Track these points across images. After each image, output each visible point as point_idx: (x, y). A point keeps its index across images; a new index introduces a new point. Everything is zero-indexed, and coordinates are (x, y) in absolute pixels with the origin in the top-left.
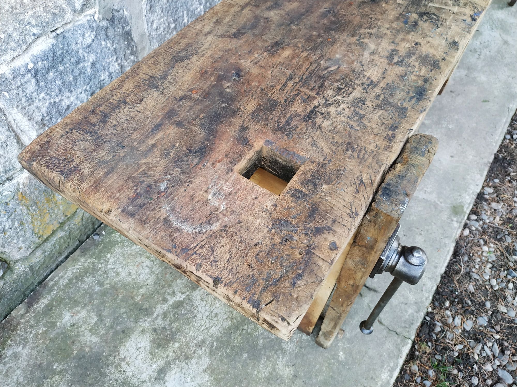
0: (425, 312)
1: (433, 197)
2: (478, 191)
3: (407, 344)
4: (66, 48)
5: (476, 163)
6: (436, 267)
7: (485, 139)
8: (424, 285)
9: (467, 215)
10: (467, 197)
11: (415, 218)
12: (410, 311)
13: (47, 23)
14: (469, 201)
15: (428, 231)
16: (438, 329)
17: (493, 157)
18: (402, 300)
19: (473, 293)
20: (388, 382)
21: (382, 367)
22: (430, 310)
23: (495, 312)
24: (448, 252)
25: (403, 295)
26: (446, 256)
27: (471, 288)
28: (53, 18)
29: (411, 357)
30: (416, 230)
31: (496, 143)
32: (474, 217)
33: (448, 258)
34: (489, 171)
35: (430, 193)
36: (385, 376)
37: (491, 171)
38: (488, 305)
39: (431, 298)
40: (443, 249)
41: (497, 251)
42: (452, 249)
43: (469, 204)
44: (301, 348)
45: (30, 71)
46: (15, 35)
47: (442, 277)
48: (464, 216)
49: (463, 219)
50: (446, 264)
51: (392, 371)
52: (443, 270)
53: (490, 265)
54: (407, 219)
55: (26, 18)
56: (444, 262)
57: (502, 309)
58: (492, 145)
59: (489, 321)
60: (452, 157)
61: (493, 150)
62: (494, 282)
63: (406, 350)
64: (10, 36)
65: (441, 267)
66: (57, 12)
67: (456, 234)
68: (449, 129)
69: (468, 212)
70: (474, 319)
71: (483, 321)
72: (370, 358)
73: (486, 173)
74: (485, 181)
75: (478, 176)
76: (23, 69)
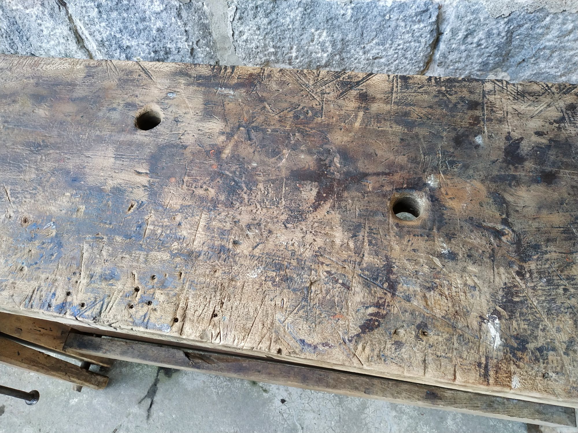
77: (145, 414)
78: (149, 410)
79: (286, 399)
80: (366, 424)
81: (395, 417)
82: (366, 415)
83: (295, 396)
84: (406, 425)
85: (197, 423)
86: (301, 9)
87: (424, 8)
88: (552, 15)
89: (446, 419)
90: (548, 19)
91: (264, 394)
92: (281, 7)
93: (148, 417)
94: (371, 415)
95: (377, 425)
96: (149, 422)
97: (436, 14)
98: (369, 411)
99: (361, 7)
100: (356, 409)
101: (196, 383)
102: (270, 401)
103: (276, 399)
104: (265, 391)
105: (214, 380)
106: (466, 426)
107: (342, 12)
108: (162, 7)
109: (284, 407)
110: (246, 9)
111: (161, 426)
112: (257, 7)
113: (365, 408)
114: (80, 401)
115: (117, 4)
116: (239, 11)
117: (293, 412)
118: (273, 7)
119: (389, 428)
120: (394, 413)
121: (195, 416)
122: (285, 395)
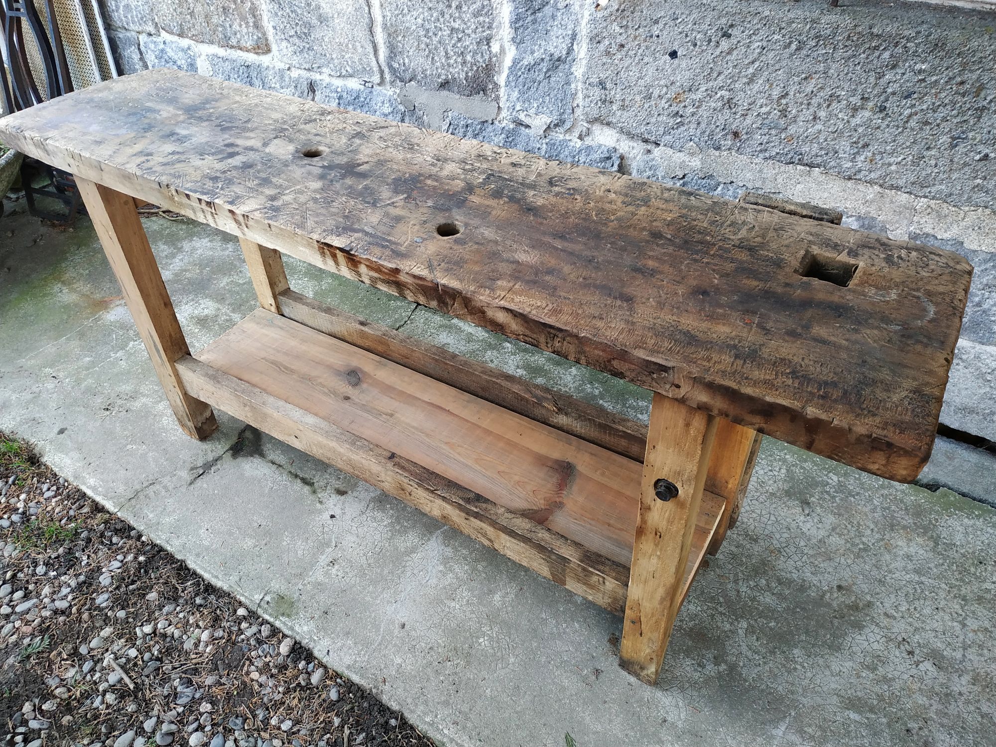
0: (145, 532)
1: (318, 575)
2: (316, 653)
3: (114, 506)
4: (368, 100)
5: (383, 666)
6: (198, 555)
7: (446, 703)
8: (178, 536)
9: (271, 620)
10: (305, 628)
11: (285, 543)
12: (151, 516)
13: (358, 71)
14: (297, 628)
15: (260, 556)
16: (115, 540)
17: (395, 706)
18: (169, 509)
19: (144, 595)
20: (85, 484)
21: (102, 481)
22: (144, 539)
23: (106, 620)
24: (217, 577)
25: (174, 511)
26: (209, 572)
27: (152, 596)
28: (363, 71)
29: (97, 508)
30: (264, 542)
31: (431, 724)
32: (265, 631)
33: (206, 576)
34: (359, 688)
35: (327, 574)
36: (92, 481)
37: (361, 693)
38: (121, 614)
39: (158, 542)
40: (222, 571)
41: (197, 654)
42: (218, 583)
43: (292, 629)
44: (155, 416)
45: (337, 92)
46: (336, 61)
47: (183, 561)
48: (270, 615)
49: (265, 611)
50: (199, 571)
51: (94, 489)
52: (191, 565)
53: (177, 634)
54: (286, 533)
55: (346, 57)
56: (202, 568)
57: (107, 631)
58: (425, 714)
59: (98, 608)
60: (403, 626)
61: (412, 712)
62: (148, 629)
63: (109, 506)
64: (332, 59)
65: (195, 562)
66: (368, 69)
67: (243, 595)
68: (478, 638)
69: (278, 624)
70: (110, 589)
71: (102, 600)
72: (117, 471)
73: (356, 679)
74: (338, 675)
75: (348, 660)
76: (334, 87)
77: (189, 480)
78: (196, 478)
79: (337, 517)
80: (404, 567)
81: (441, 571)
82: (410, 559)
83: (348, 517)
84: (447, 583)
85: (234, 505)
86: (503, 136)
87: (607, 155)
88: (722, 185)
89: (495, 593)
90: (720, 188)
91: (318, 505)
92: (488, 130)
93: (191, 484)
94: (416, 560)
95: (415, 572)
96: (189, 488)
97: (618, 162)
98: (416, 557)
99: (554, 144)
100: (402, 550)
101: (257, 472)
102: (320, 512)
103: (327, 512)
104: (321, 502)
105: (276, 476)
106: (513, 607)
107: (538, 146)
108: (390, 110)
109: (330, 522)
110: (458, 126)
111: (198, 495)
112: (467, 126)
113: (412, 552)
114: (138, 449)
115: (355, 99)
116: (452, 127)
117: (336, 530)
118: (481, 129)
119: (427, 579)
120: (441, 568)
121: (236, 499)
122: (337, 512)
